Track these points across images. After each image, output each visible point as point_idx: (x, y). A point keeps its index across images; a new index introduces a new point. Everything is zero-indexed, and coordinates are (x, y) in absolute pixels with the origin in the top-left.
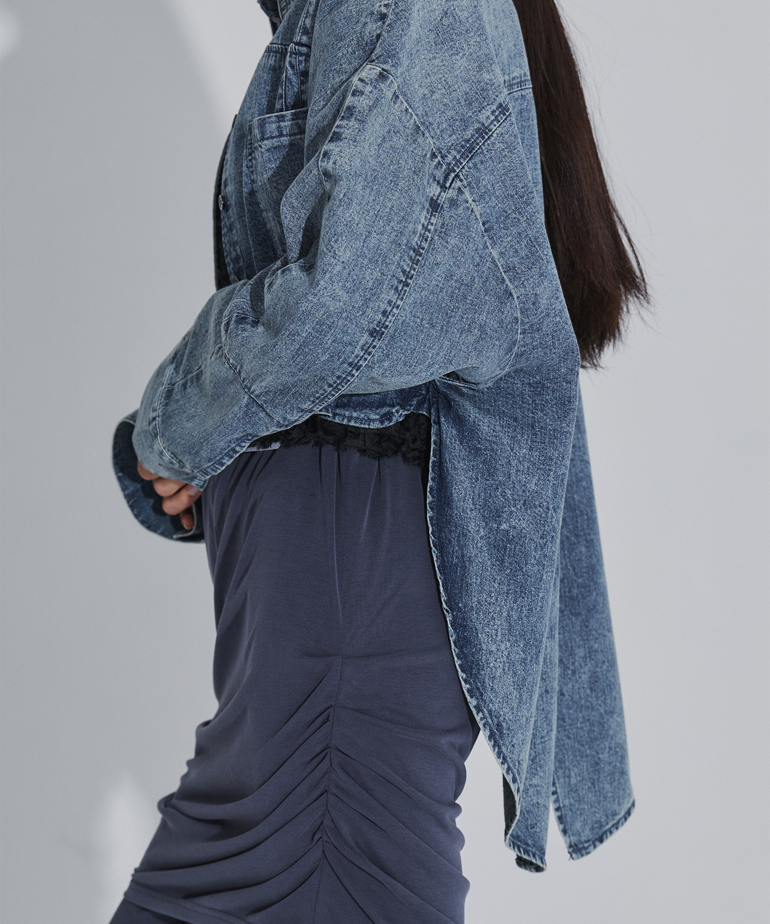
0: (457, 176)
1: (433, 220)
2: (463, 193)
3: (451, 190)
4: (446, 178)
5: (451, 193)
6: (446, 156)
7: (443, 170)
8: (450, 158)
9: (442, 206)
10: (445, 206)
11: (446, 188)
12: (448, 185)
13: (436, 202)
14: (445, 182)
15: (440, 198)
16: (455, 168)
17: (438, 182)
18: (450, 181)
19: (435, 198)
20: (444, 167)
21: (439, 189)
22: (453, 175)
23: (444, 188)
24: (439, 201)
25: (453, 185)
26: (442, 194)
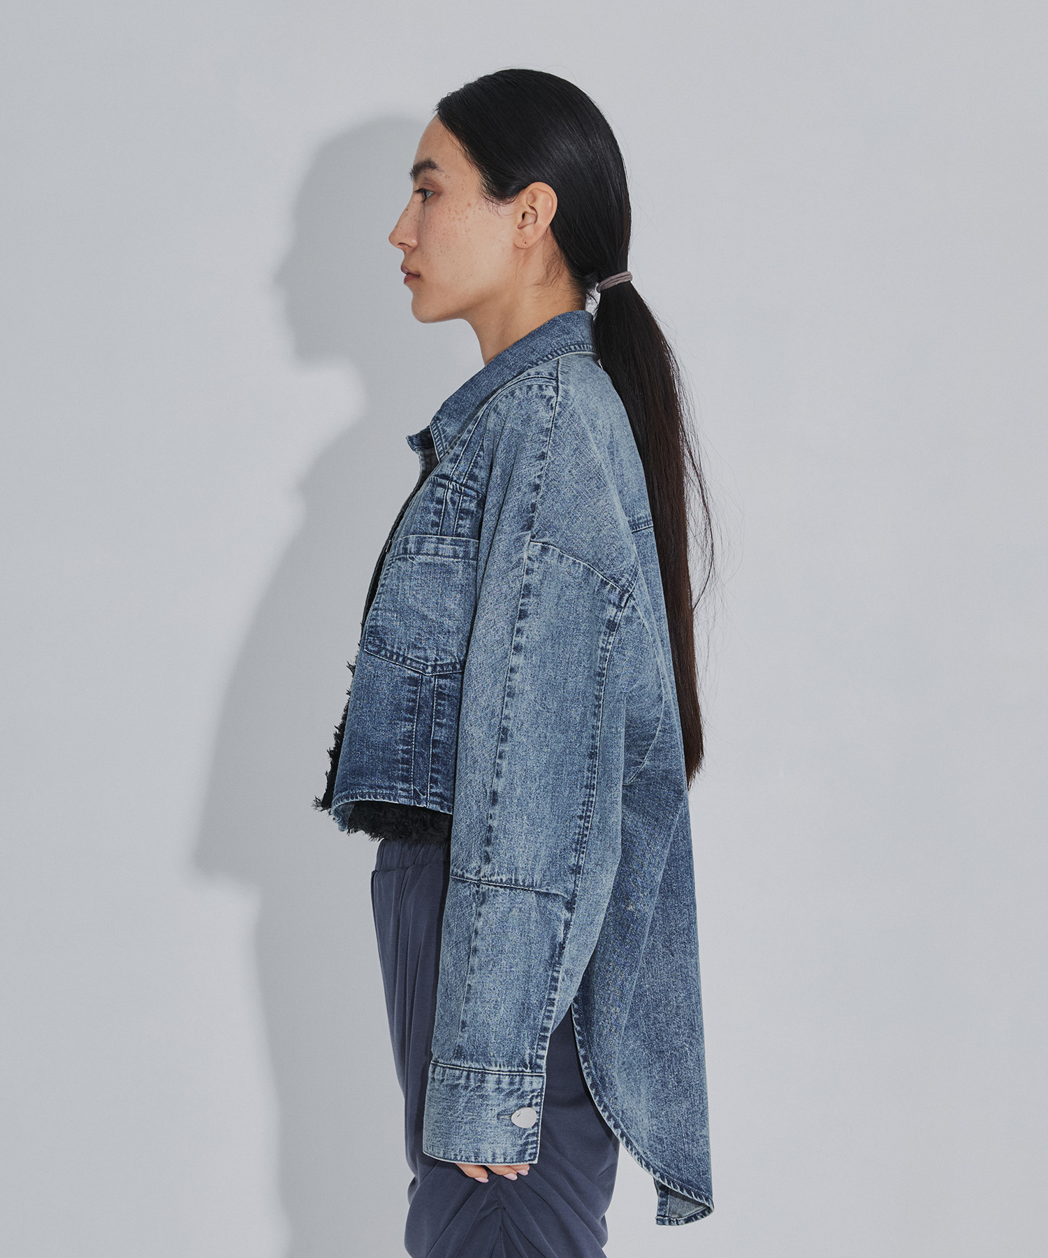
0: (631, 595)
1: (612, 639)
2: (636, 610)
3: (626, 609)
4: (621, 599)
5: (627, 612)
6: (620, 580)
7: (617, 592)
8: (624, 580)
9: (619, 624)
10: (622, 624)
11: (622, 608)
12: (623, 605)
13: (613, 621)
14: (621, 603)
15: (616, 618)
16: (629, 589)
17: (614, 604)
18: (625, 601)
19: (611, 619)
20: (618, 589)
21: (615, 610)
22: (627, 595)
23: (619, 608)
24: (615, 621)
25: (628, 604)
26: (618, 613)
